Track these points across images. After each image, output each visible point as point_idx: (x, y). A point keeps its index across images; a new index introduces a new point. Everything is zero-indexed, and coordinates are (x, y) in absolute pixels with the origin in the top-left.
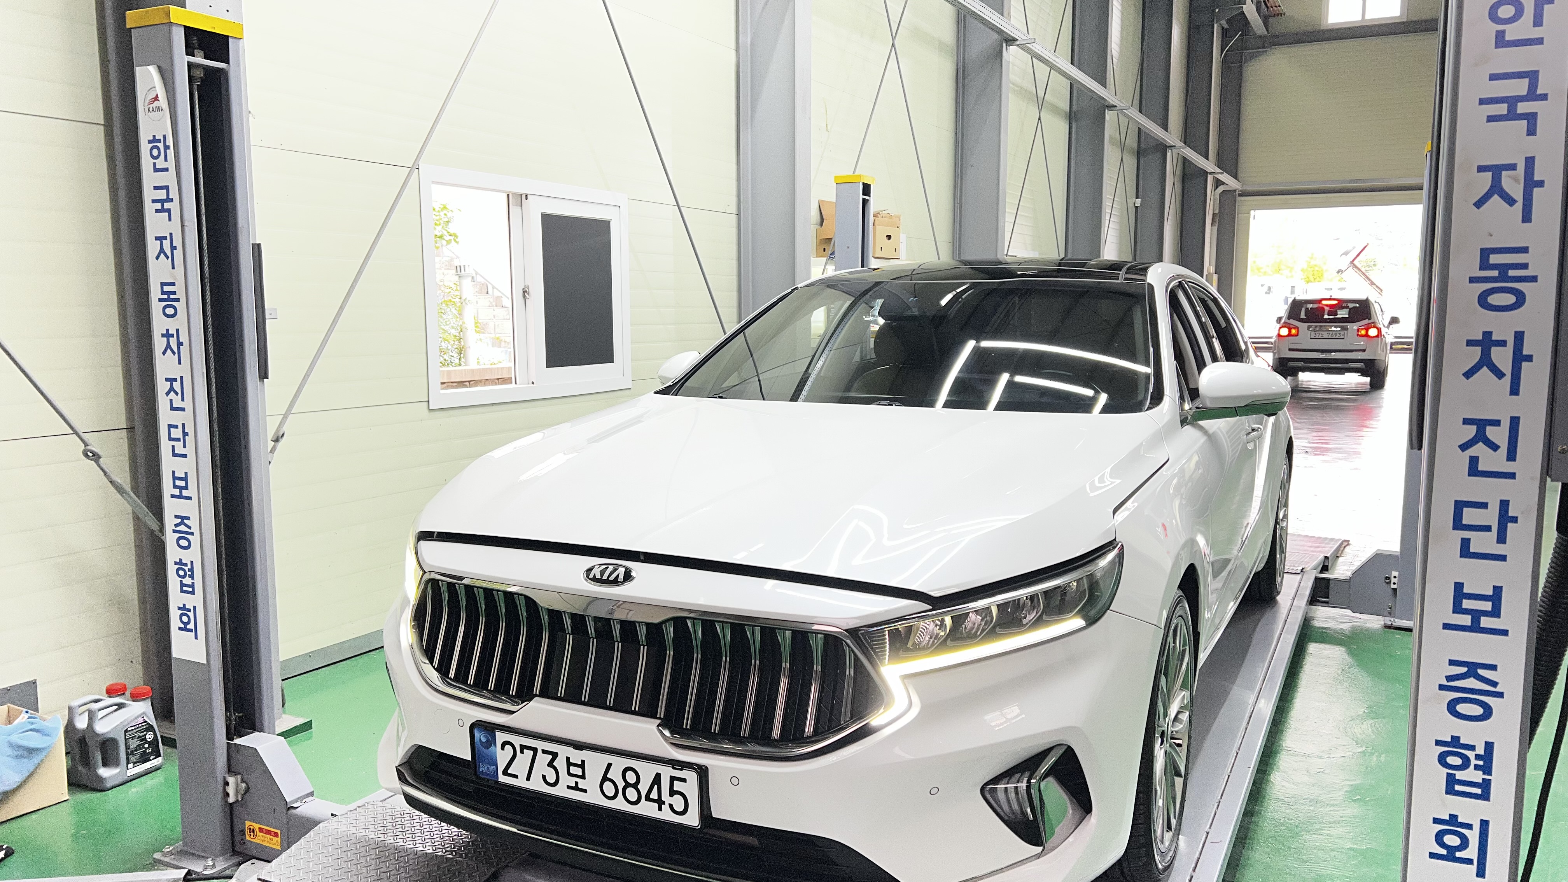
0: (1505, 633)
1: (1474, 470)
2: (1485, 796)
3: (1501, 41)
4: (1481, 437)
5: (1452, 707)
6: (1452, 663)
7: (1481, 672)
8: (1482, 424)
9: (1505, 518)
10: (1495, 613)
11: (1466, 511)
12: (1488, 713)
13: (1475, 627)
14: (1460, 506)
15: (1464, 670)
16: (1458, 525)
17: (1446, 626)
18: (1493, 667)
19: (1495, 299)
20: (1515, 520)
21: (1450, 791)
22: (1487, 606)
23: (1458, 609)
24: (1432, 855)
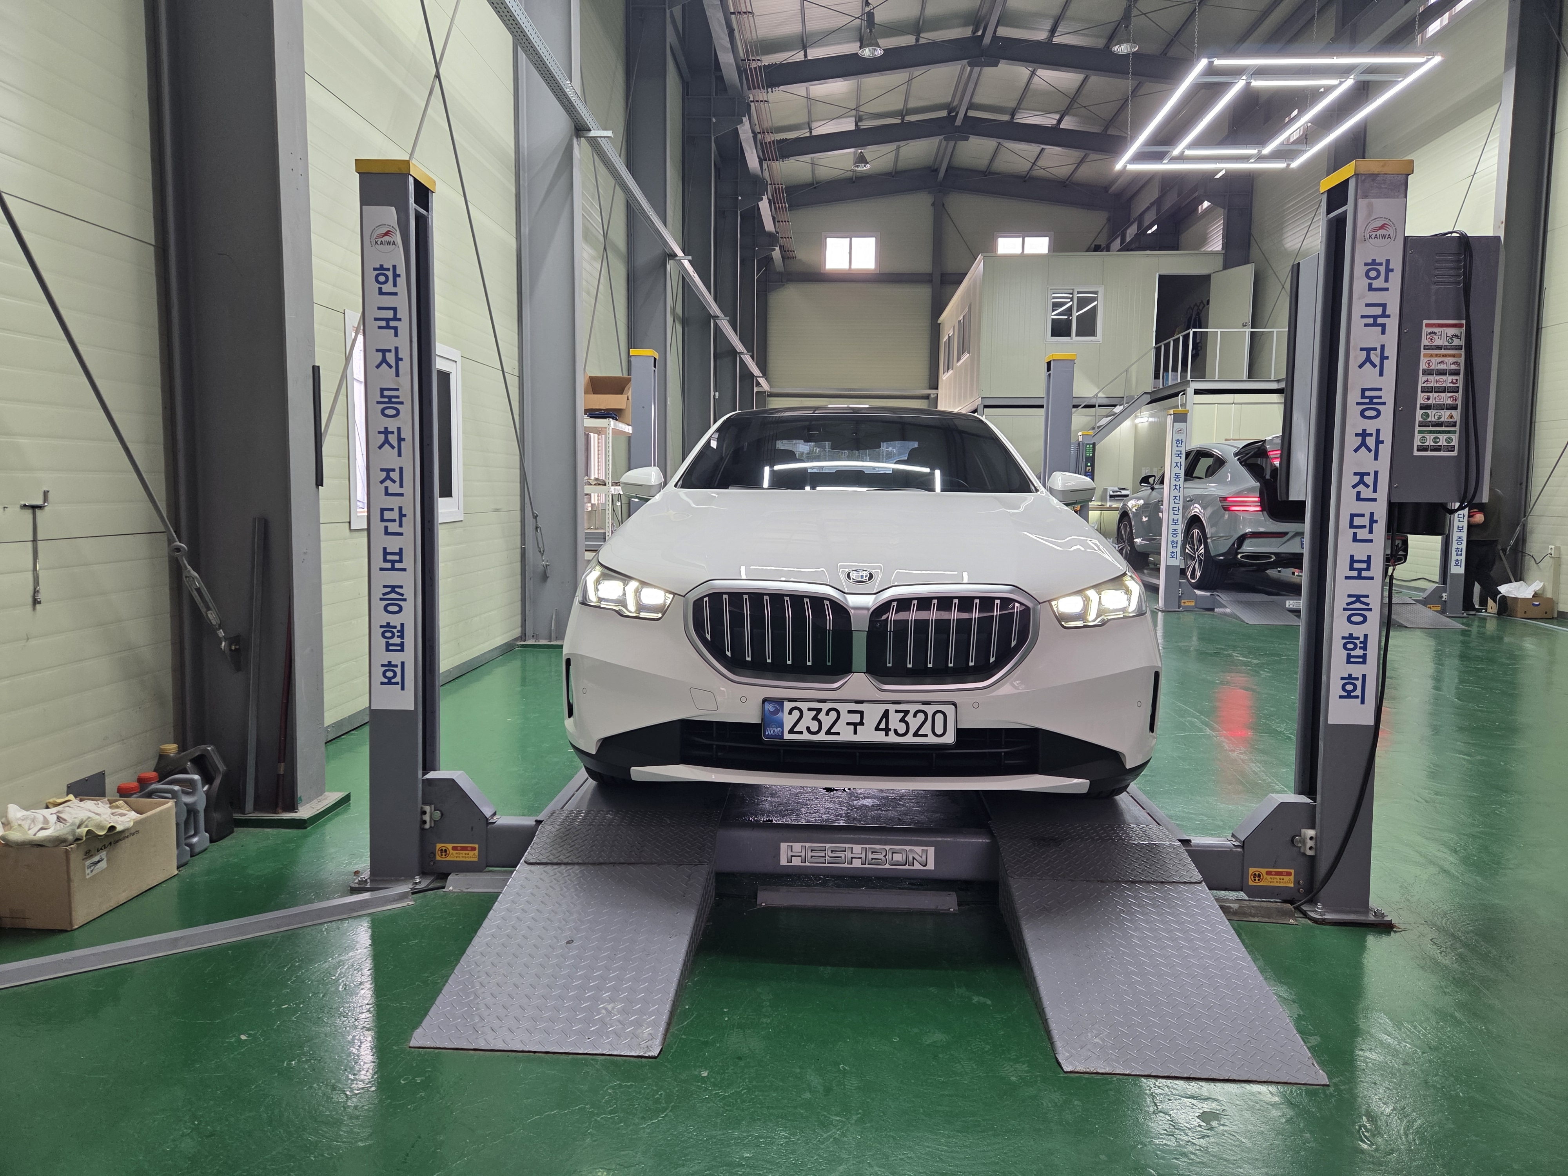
0: (1372, 578)
1: (1359, 498)
2: (1364, 662)
3: (1371, 288)
4: (1361, 482)
5: (1349, 619)
6: (1349, 596)
7: (1362, 599)
8: (1362, 475)
9: (1373, 521)
10: (1368, 569)
11: (1355, 518)
12: (1365, 619)
13: (1359, 577)
14: (1352, 516)
15: (1355, 599)
16: (1352, 526)
17: (1347, 578)
18: (1367, 596)
19: (1368, 413)
20: (1376, 522)
21: (1349, 662)
22: (1364, 566)
23: (1352, 568)
24: (1341, 697)
